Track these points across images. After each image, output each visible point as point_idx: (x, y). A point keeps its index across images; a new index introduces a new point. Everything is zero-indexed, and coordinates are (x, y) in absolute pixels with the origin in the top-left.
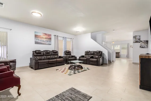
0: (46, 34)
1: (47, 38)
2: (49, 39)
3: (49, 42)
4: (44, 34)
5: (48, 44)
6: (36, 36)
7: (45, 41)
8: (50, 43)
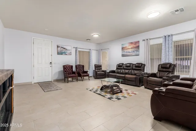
0: (132, 43)
1: (133, 48)
2: (135, 47)
3: (136, 53)
4: (130, 43)
5: (135, 55)
6: (123, 48)
7: (131, 52)
8: (138, 53)
